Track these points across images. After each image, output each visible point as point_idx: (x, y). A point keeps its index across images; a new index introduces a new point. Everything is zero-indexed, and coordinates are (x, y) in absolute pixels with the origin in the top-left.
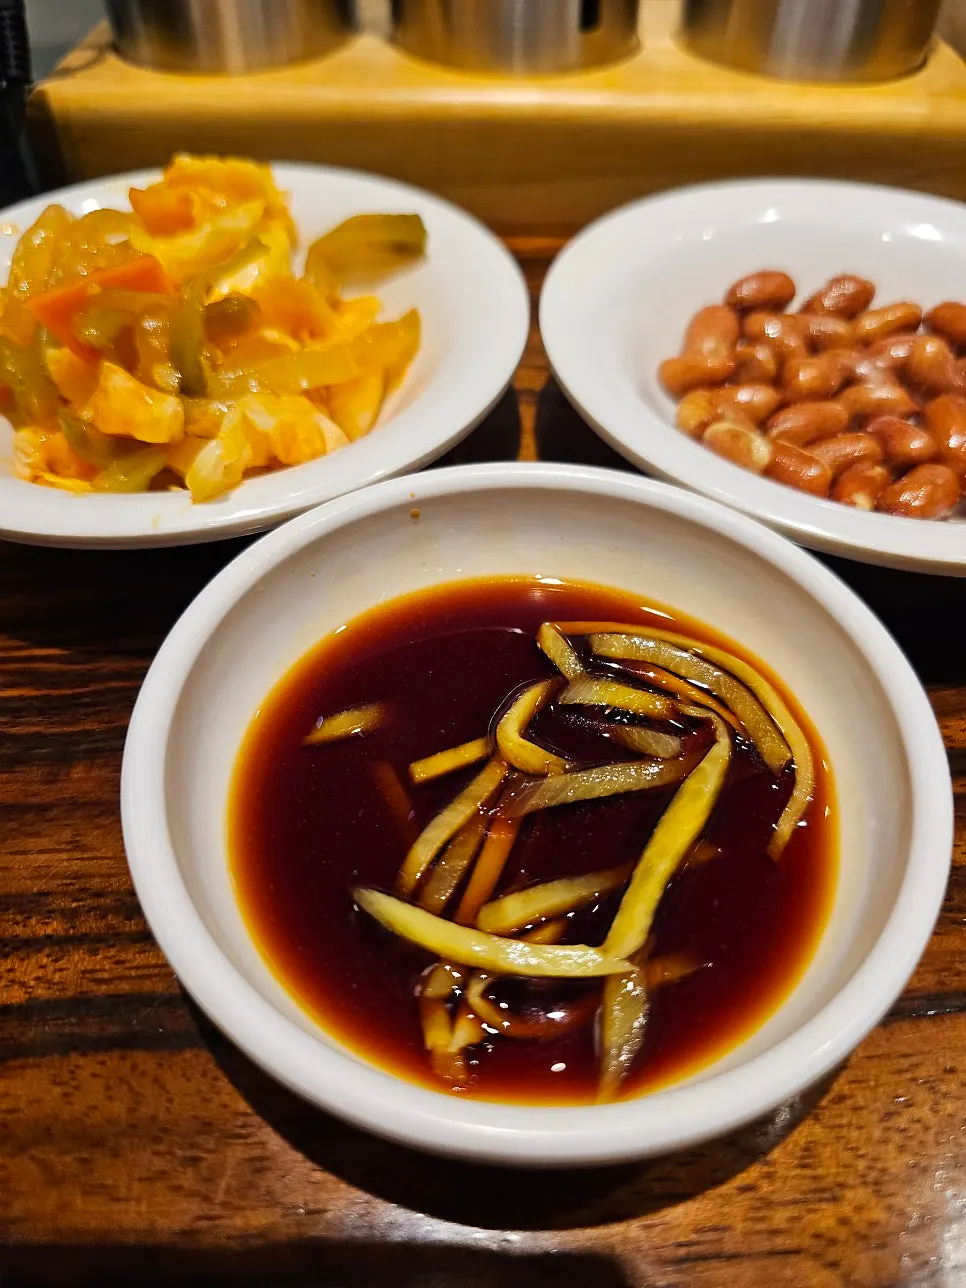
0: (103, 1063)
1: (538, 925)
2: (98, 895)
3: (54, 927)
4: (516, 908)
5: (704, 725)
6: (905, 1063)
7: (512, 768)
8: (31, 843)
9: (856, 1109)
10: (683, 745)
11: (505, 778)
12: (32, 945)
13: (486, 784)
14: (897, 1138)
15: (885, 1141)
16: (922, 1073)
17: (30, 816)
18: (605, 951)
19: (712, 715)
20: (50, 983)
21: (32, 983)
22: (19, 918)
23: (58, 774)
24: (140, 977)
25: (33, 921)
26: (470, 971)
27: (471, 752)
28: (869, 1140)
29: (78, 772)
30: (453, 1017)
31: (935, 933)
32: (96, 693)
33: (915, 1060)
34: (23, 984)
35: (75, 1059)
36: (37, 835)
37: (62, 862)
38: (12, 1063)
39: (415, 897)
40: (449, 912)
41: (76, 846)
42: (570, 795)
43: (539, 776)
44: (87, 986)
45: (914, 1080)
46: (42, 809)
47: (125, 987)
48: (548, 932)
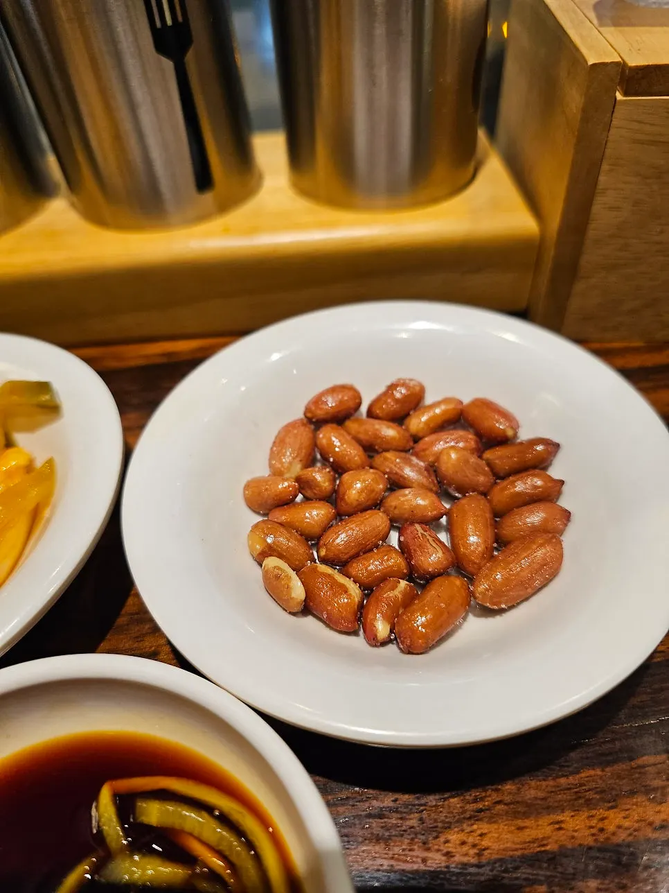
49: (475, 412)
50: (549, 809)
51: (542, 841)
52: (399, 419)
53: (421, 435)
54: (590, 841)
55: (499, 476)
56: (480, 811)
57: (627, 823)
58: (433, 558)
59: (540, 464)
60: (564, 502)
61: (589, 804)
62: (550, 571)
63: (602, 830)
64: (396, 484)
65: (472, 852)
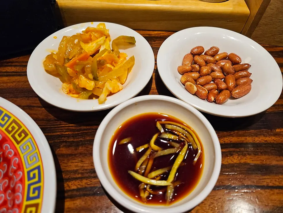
0: (90, 198)
1: (157, 177)
2: (86, 170)
3: (80, 176)
4: (154, 174)
5: (184, 141)
6: (213, 197)
7: (153, 150)
8: (74, 161)
9: (205, 204)
10: (180, 145)
11: (152, 152)
12: (76, 179)
13: (148, 152)
14: (211, 209)
15: (209, 209)
16: (216, 199)
17: (73, 156)
18: (167, 182)
19: (185, 140)
20: (80, 185)
21: (77, 185)
22: (74, 174)
23: (77, 148)
24: (95, 184)
25: (76, 175)
26: (147, 184)
27: (146, 146)
28: (206, 209)
29: (80, 148)
30: (145, 192)
31: (219, 176)
32: (81, 133)
33: (214, 197)
34: (76, 185)
35: (86, 197)
36: (75, 159)
37: (80, 164)
38: (76, 198)
39: (138, 172)
40: (143, 175)
41: (82, 161)
42: (162, 154)
43: (157, 151)
44: (87, 186)
45: (214, 200)
46: (75, 155)
47: (92, 185)
48: (158, 178)
49: (232, 56)
50: (244, 136)
51: (243, 141)
52: (213, 56)
53: (218, 60)
54: (252, 142)
55: (236, 71)
56: (231, 135)
57: (259, 140)
58: (223, 86)
59: (246, 69)
60: (251, 78)
61: (252, 136)
62: (248, 91)
63: (254, 140)
64: (213, 71)
65: (229, 141)
